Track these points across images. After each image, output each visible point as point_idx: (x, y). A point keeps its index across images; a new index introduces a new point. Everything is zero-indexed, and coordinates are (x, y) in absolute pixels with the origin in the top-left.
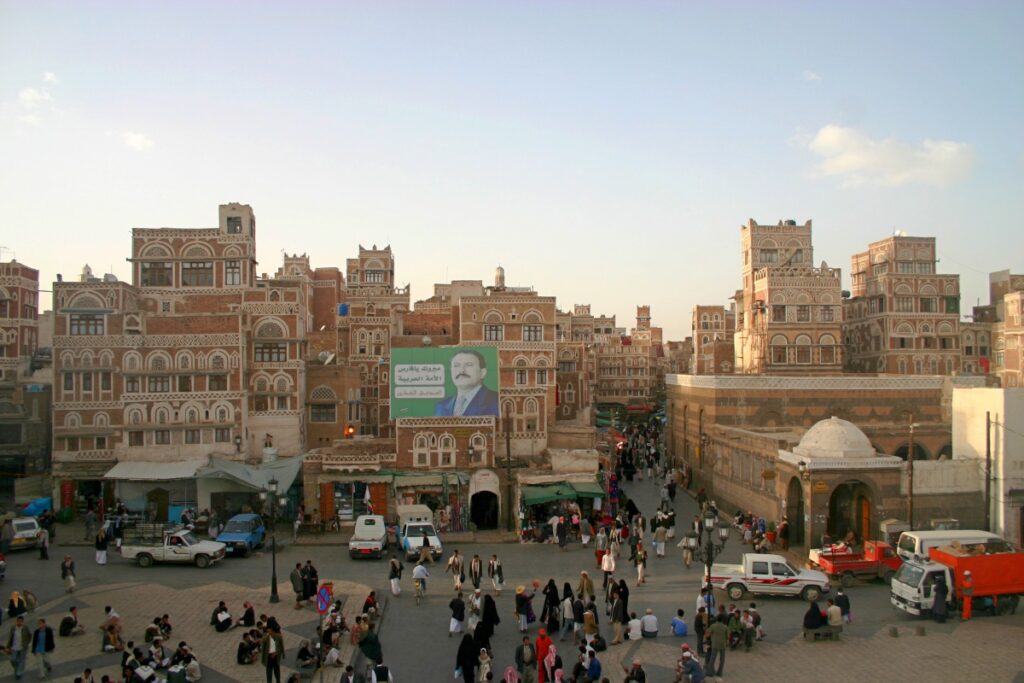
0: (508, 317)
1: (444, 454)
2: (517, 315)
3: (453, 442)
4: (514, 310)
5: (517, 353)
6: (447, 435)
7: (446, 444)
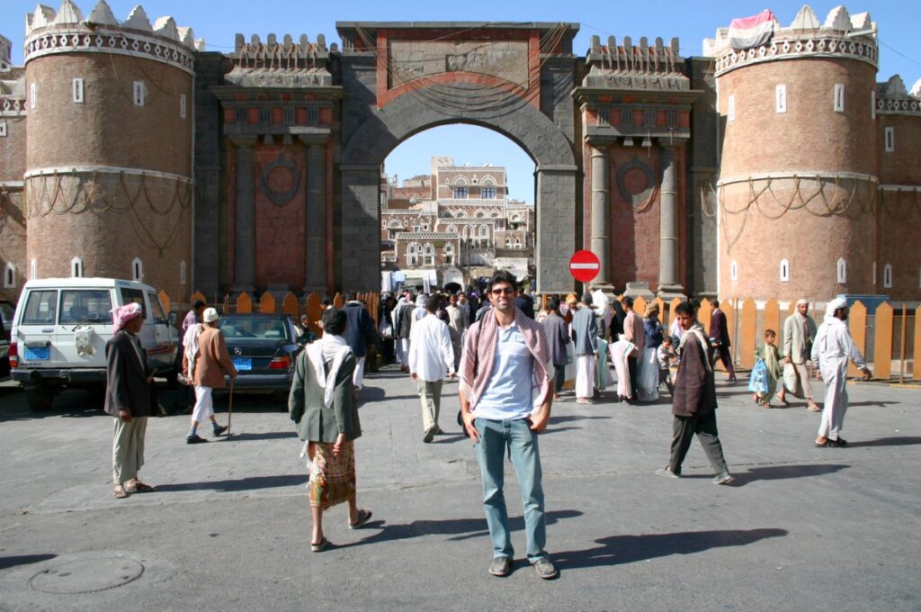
0: (471, 182)
1: (427, 257)
2: (477, 180)
3: (433, 249)
4: (475, 176)
5: (478, 207)
6: (428, 244)
7: (428, 251)
